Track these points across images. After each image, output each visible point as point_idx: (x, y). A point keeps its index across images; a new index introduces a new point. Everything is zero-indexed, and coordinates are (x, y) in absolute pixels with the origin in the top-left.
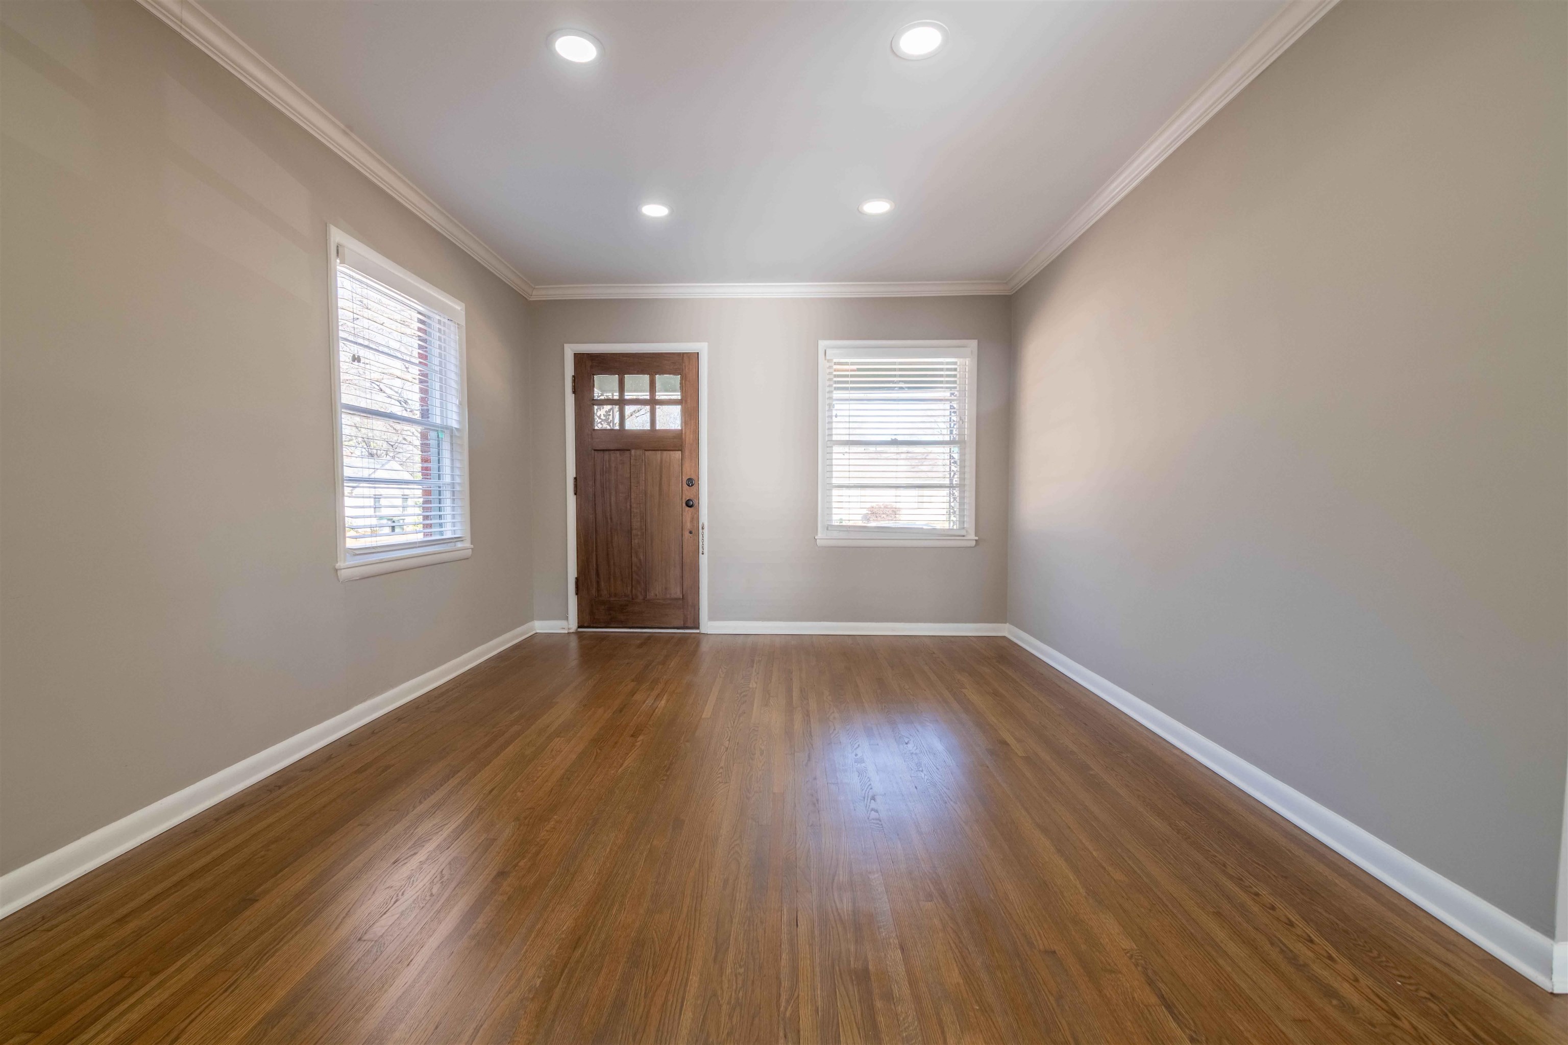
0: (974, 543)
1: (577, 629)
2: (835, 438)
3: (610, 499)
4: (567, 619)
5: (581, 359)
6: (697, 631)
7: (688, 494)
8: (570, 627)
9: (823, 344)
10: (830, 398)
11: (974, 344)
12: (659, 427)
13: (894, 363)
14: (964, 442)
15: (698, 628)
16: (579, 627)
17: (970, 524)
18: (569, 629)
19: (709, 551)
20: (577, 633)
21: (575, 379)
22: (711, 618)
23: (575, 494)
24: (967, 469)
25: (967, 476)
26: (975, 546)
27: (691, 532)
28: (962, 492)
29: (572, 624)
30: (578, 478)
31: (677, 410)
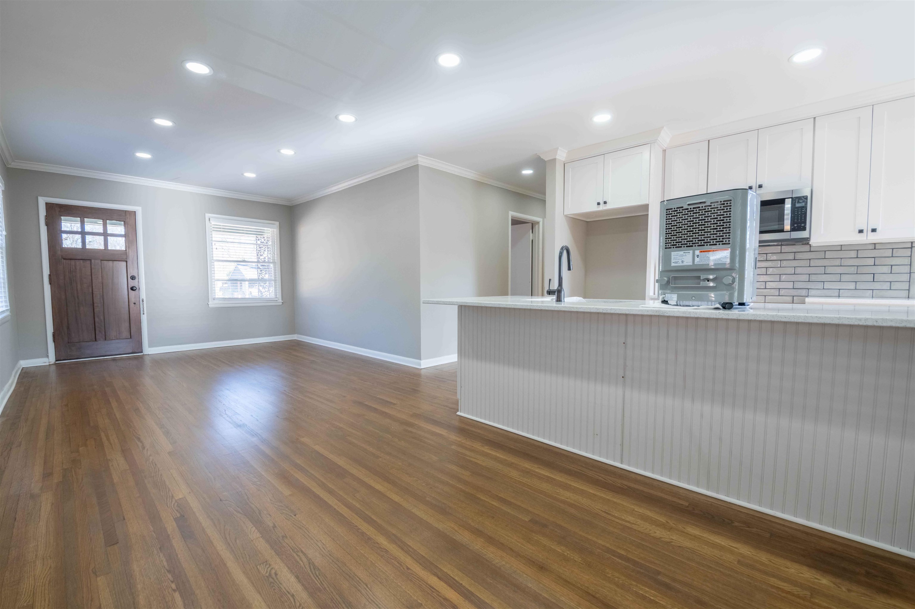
0: (281, 303)
1: (55, 362)
2: (214, 258)
3: (77, 286)
4: (48, 357)
5: (49, 207)
6: (142, 354)
7: (132, 283)
8: (50, 361)
9: (208, 215)
10: (212, 240)
11: (277, 223)
12: (110, 248)
13: (243, 228)
14: (275, 263)
15: (142, 352)
16: (56, 361)
17: (279, 296)
18: (49, 362)
19: (147, 313)
20: (55, 364)
21: (47, 217)
22: (150, 346)
23: (50, 284)
24: (277, 274)
25: (277, 276)
26: (282, 304)
27: (135, 304)
28: (275, 283)
29: (52, 358)
30: (51, 275)
31: (122, 240)
